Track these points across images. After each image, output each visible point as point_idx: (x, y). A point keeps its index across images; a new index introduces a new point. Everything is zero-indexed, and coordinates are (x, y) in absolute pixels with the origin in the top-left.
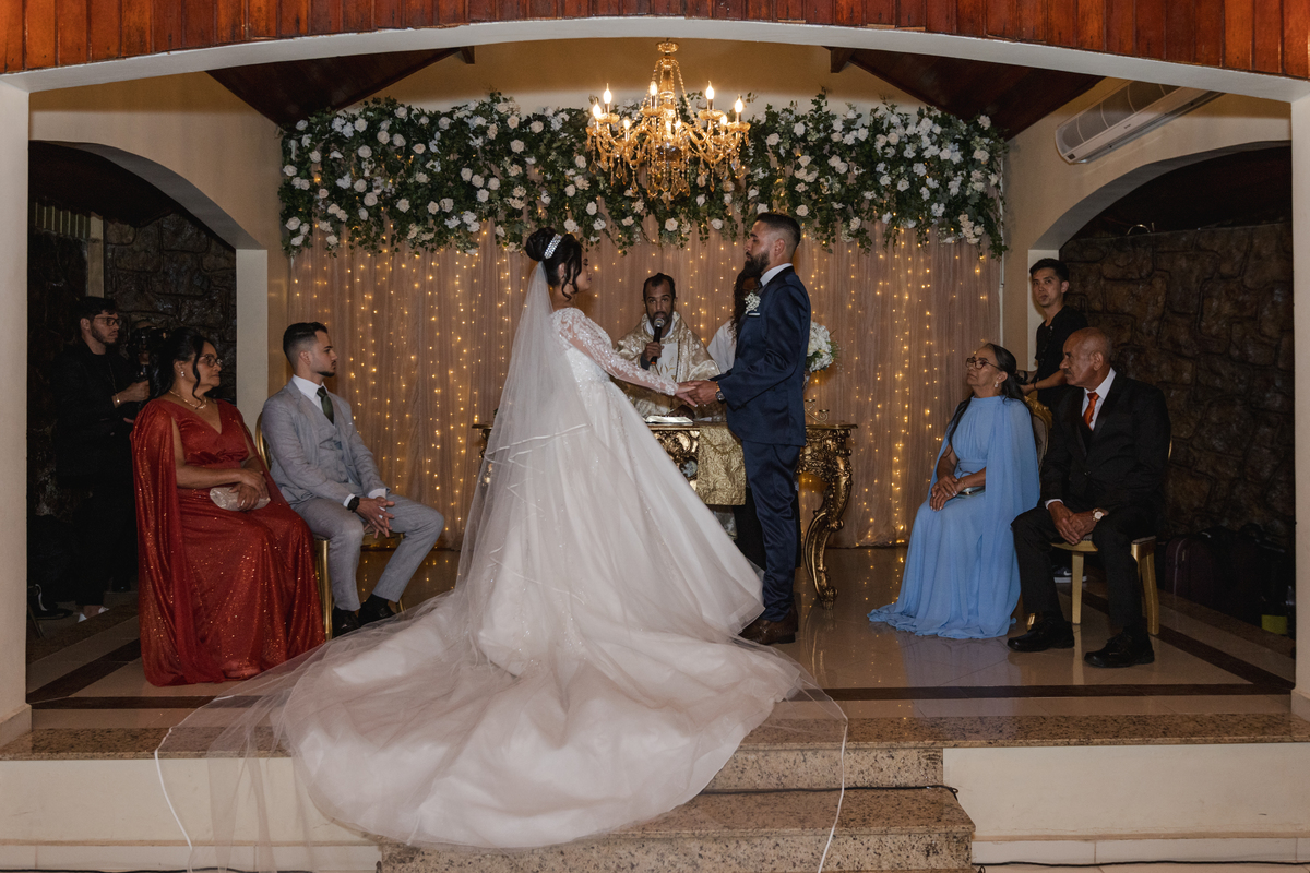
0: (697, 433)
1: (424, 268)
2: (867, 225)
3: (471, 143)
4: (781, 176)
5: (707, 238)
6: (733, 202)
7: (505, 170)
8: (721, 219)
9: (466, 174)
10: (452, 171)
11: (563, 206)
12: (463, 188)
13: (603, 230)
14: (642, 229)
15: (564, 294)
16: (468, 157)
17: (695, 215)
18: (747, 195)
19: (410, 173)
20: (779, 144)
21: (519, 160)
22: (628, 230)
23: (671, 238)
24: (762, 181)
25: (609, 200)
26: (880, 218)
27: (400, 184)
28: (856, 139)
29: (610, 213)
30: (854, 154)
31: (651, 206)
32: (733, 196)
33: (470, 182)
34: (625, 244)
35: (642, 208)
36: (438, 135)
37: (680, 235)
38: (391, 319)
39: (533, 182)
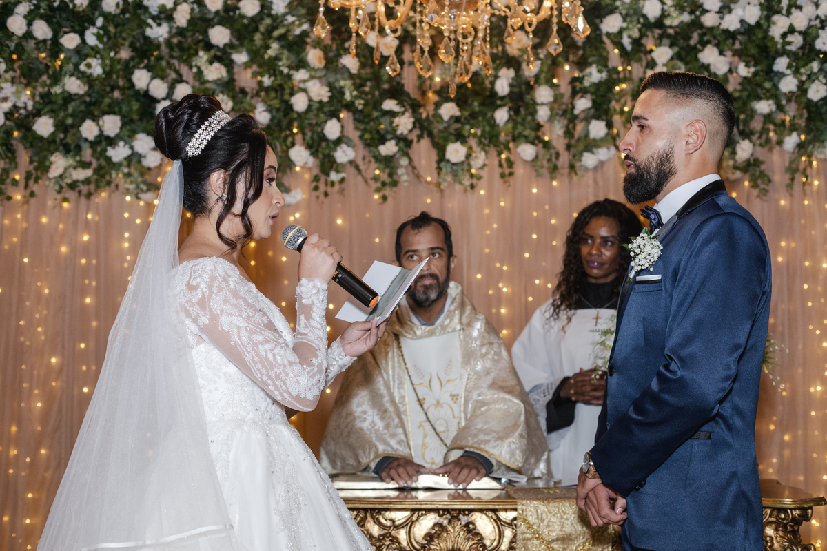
0: (512, 515)
1: (75, 224)
2: (761, 153)
3: (149, 32)
4: (625, 80)
5: (511, 174)
6: (551, 119)
7: (200, 72)
8: (533, 143)
9: (141, 78)
10: (120, 73)
11: (290, 127)
12: (137, 100)
13: (351, 162)
14: (411, 160)
15: (220, 236)
16: (145, 51)
17: (491, 139)
18: (573, 108)
19: (56, 78)
20: (621, 32)
21: (222, 56)
22: (388, 163)
23: (455, 175)
24: (598, 86)
25: (362, 118)
26: (780, 143)
27: (42, 96)
28: (742, 21)
29: (361, 137)
30: (737, 46)
31: (423, 126)
32: (552, 110)
33: (147, 92)
34: (384, 184)
35: (410, 126)
36: (100, 22)
37: (469, 171)
38: (21, 300)
39: (243, 91)
